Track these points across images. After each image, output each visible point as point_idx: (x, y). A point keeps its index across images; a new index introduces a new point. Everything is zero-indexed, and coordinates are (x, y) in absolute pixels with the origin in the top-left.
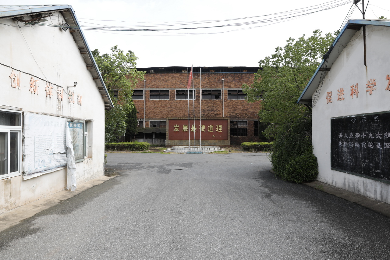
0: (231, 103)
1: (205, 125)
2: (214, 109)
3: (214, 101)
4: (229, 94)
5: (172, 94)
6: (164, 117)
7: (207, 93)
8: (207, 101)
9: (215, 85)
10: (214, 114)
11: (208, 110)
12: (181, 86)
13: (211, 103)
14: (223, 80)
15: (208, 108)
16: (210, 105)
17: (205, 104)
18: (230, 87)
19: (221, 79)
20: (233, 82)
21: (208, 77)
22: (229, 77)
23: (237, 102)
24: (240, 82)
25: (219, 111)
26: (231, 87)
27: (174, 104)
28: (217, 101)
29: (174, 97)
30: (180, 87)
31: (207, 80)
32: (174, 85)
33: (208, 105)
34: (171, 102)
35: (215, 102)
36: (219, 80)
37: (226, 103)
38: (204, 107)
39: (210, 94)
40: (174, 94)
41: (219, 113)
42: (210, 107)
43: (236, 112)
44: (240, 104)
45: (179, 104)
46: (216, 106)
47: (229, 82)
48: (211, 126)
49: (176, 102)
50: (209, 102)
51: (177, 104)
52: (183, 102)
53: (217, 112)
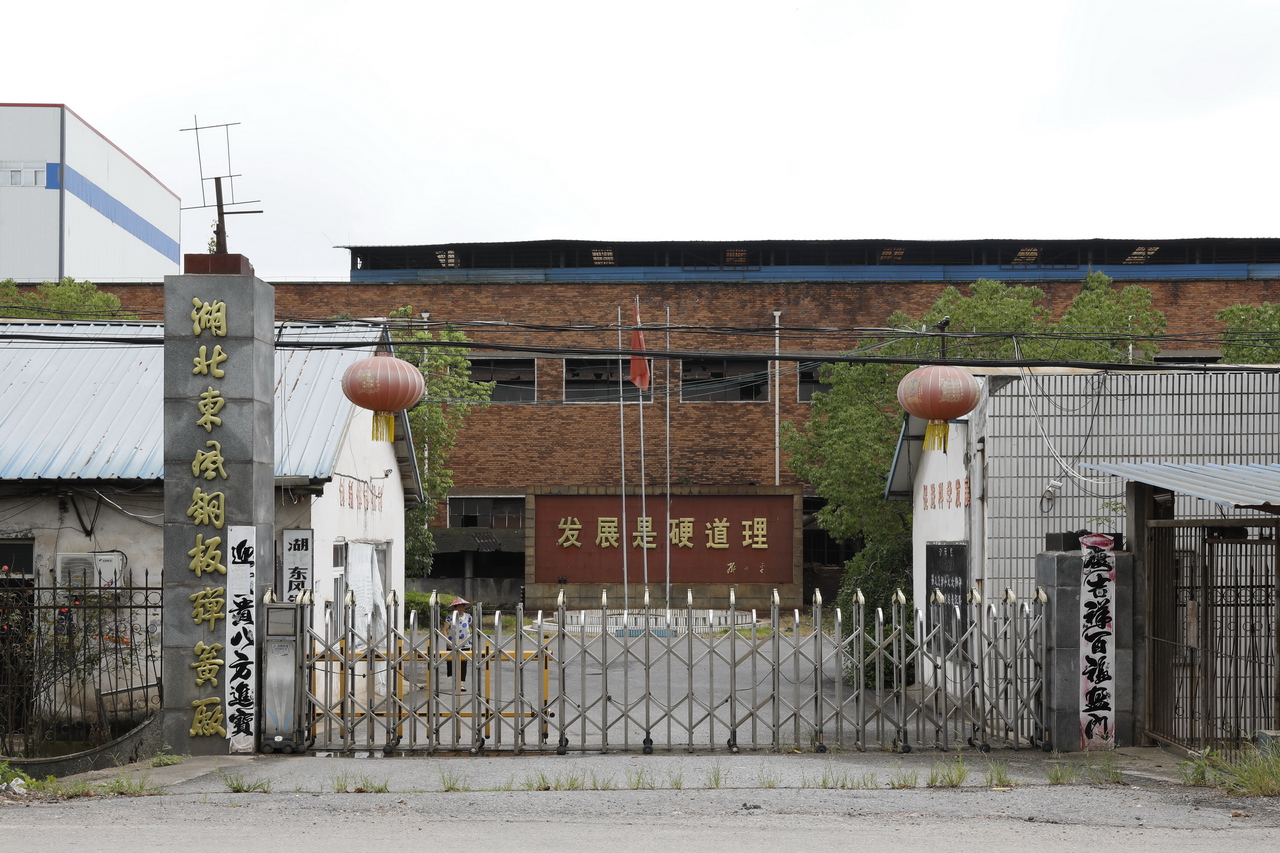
1: (692, 519)
2: (734, 445)
3: (734, 409)
4: (806, 380)
5: (549, 379)
6: (514, 484)
7: (707, 375)
8: (704, 408)
9: (739, 339)
10: (734, 470)
11: (711, 451)
12: (589, 339)
13: (725, 420)
14: (777, 314)
15: (711, 442)
16: (719, 427)
17: (697, 422)
18: (807, 346)
19: (770, 311)
20: (823, 325)
21: (711, 303)
22: (806, 302)
24: (854, 321)
25: (758, 453)
26: (812, 348)
27: (557, 421)
28: (749, 412)
29: (557, 394)
30: (585, 349)
31: (703, 314)
32: (557, 337)
33: (708, 427)
34: (542, 413)
35: (742, 415)
36: (760, 315)
37: (789, 418)
38: (691, 437)
39: (718, 379)
40: (556, 377)
41: (757, 462)
42: (720, 436)
45: (579, 422)
46: (744, 431)
48: (721, 526)
49: (565, 415)
50: (716, 415)
51: (569, 424)
52: (600, 413)
53: (750, 458)
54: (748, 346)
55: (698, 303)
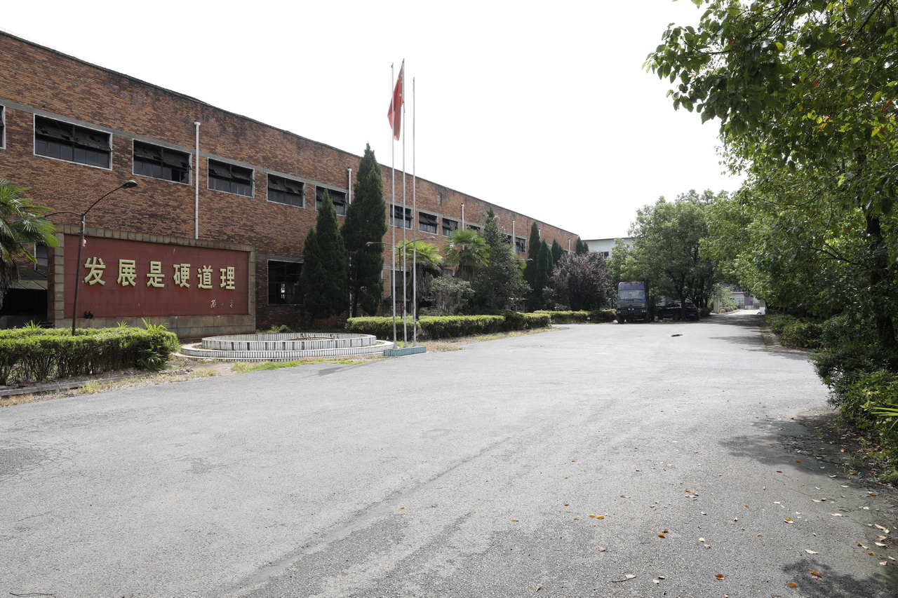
0: (215, 200)
1: (189, 265)
2: (169, 213)
3: (169, 186)
4: (212, 174)
5: (18, 129)
7: (151, 156)
8: (149, 182)
9: (173, 135)
11: (153, 215)
12: (57, 104)
13: (163, 194)
14: (198, 124)
15: (153, 209)
16: (159, 198)
17: (145, 192)
18: (213, 152)
19: (192, 121)
20: (222, 139)
21: (154, 103)
22: (213, 121)
23: (229, 199)
24: (238, 141)
25: (184, 221)
26: (216, 153)
27: (27, 170)
28: (178, 190)
29: (26, 144)
30: (54, 111)
31: (149, 109)
32: (26, 94)
33: (152, 197)
34: (11, 160)
35: (173, 192)
36: (186, 121)
37: (203, 199)
38: (140, 203)
39: (157, 162)
40: (25, 129)
41: (183, 227)
42: (160, 205)
43: (228, 231)
44: (238, 207)
45: (49, 175)
46: (175, 204)
47: (211, 136)
48: (208, 271)
49: (35, 166)
50: (157, 189)
51: (39, 175)
52: (68, 171)
53: (179, 225)
54: (178, 142)
55: (145, 100)
